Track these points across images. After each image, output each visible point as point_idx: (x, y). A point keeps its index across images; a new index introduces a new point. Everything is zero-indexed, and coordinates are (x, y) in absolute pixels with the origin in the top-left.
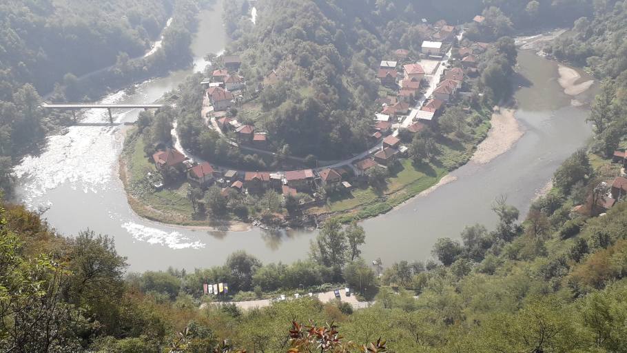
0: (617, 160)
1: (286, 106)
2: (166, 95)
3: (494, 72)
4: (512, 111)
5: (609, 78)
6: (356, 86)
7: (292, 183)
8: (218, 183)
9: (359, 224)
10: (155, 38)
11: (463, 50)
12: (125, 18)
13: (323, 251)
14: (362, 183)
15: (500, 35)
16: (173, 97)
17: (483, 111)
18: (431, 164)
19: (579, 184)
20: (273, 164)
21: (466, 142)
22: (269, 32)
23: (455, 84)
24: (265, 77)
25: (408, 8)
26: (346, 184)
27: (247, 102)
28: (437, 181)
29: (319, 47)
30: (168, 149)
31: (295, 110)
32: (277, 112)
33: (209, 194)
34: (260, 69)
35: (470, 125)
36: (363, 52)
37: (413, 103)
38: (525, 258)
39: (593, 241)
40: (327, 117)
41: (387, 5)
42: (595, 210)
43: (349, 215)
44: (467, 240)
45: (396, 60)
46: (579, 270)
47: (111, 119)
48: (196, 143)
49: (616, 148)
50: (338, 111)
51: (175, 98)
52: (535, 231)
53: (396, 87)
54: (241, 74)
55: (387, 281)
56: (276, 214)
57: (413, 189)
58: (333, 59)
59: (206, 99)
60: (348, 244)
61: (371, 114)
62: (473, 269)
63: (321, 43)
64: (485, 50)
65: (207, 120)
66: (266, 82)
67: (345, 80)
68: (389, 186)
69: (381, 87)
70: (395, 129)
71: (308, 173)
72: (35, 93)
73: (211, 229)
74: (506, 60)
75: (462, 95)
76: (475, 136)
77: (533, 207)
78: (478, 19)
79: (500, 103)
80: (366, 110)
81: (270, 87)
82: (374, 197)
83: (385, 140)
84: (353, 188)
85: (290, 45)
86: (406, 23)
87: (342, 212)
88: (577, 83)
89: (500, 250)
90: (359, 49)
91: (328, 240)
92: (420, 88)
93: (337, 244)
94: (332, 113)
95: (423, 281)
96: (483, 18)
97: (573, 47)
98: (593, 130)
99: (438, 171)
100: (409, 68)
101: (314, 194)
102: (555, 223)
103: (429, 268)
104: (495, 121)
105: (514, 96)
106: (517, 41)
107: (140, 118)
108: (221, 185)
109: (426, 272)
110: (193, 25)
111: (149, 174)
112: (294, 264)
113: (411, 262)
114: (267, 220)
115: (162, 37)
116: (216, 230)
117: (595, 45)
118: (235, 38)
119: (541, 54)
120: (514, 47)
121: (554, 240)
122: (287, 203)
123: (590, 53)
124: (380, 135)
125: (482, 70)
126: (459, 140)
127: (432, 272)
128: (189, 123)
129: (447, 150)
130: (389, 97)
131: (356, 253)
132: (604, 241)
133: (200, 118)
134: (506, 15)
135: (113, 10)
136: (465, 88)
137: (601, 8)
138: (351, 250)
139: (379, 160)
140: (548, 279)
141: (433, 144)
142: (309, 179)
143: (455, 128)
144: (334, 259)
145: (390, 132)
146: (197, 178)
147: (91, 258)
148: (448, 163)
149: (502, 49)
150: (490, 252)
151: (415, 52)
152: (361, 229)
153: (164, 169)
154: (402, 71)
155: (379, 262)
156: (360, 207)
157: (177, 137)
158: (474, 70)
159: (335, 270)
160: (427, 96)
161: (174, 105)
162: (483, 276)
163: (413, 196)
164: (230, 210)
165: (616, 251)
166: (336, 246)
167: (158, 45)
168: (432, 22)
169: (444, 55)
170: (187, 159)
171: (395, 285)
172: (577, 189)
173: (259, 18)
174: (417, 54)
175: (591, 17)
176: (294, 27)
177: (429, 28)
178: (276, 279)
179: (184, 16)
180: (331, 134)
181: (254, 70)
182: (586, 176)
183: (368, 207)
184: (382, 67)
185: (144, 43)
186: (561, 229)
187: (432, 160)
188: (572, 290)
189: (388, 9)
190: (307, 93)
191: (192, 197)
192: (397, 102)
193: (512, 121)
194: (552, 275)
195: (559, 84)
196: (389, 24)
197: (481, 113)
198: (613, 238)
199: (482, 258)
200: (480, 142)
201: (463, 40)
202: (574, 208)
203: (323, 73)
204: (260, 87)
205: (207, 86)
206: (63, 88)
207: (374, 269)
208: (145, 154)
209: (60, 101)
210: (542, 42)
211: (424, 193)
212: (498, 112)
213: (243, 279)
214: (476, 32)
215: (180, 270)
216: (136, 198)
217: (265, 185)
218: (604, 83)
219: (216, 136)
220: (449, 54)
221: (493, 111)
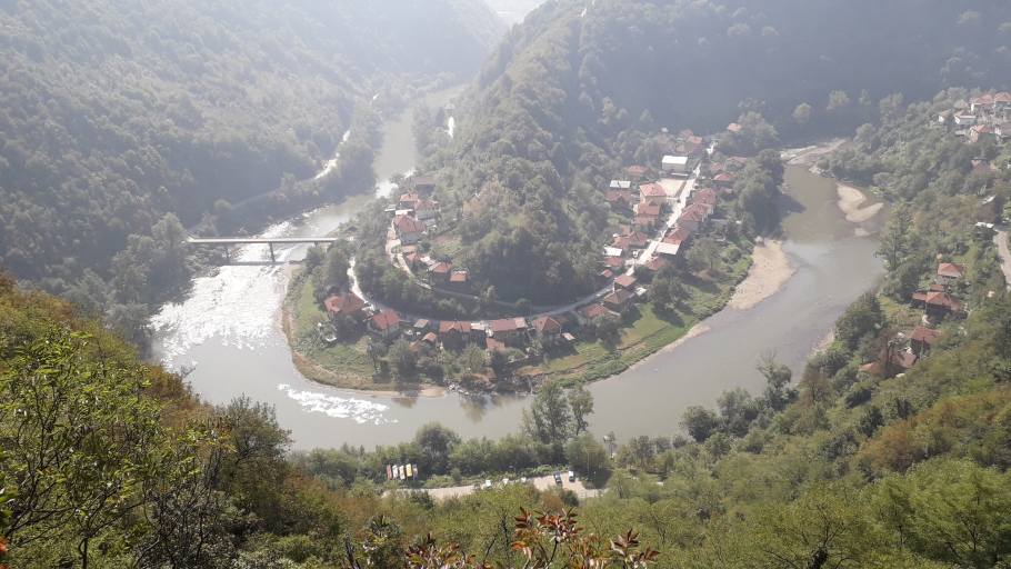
0: (917, 304)
1: (492, 237)
2: (341, 227)
3: (756, 193)
4: (779, 242)
5: (903, 200)
6: (579, 212)
7: (498, 336)
8: (406, 336)
9: (585, 388)
10: (329, 156)
11: (714, 167)
12: (291, 132)
13: (540, 423)
14: (588, 334)
15: (762, 147)
16: (350, 229)
17: (743, 242)
18: (676, 311)
19: (869, 336)
20: (475, 311)
21: (722, 282)
22: (470, 146)
23: (706, 209)
24: (465, 202)
25: (645, 115)
26: (568, 337)
27: (442, 234)
28: (684, 333)
29: (532, 165)
30: (343, 294)
31: (502, 244)
32: (480, 245)
33: (394, 349)
34: (459, 193)
35: (726, 261)
36: (588, 170)
37: (652, 233)
38: (800, 431)
39: (888, 411)
40: (543, 251)
41: (617, 111)
42: (890, 369)
43: (572, 376)
44: (725, 408)
45: (630, 178)
46: (872, 447)
47: (273, 257)
48: (379, 285)
49: (915, 289)
50: (557, 243)
51: (352, 229)
52: (813, 396)
53: (630, 214)
54: (435, 199)
55: (623, 462)
56: (479, 375)
57: (654, 344)
58: (550, 180)
59: (392, 231)
60: (571, 413)
61: (599, 247)
62: (734, 447)
63: (535, 159)
64: (744, 165)
65: (393, 256)
66: (466, 208)
67: (565, 205)
68: (623, 338)
69: (611, 214)
70: (630, 266)
71: (520, 322)
72: (179, 226)
73: (396, 393)
74: (770, 178)
75: (714, 223)
76: (733, 275)
77: (810, 366)
78: (733, 127)
79: (764, 232)
80: (593, 243)
81: (471, 214)
82: (605, 353)
83: (617, 279)
84: (577, 341)
85: (496, 162)
86: (643, 134)
87: (564, 372)
88: (861, 206)
89: (768, 422)
90: (583, 165)
91: (546, 409)
92: (661, 214)
93: (557, 414)
94: (549, 246)
95: (670, 462)
96: (739, 127)
97: (856, 161)
98: (885, 267)
99: (686, 319)
100: (646, 190)
101: (528, 350)
102: (839, 386)
103: (676, 445)
104: (757, 255)
105: (781, 224)
106: (783, 155)
107: (308, 255)
108: (409, 338)
109: (674, 451)
110: (375, 139)
111: (320, 325)
112: (502, 440)
113: (653, 436)
114: (467, 383)
115: (338, 155)
116: (403, 395)
117: (883, 159)
118: (428, 155)
119: (815, 170)
120: (780, 162)
121: (838, 409)
122: (492, 359)
123: (878, 168)
124: (610, 274)
125: (739, 192)
126: (712, 279)
127: (681, 450)
128: (370, 260)
129: (697, 293)
130: (622, 226)
131: (582, 425)
132: (904, 410)
133: (384, 254)
134: (769, 121)
135: (277, 122)
136: (718, 213)
137: (890, 112)
138: (576, 422)
139: (609, 306)
140: (831, 459)
141: (679, 286)
142: (520, 329)
143: (706, 264)
144: (554, 433)
145: (623, 270)
146: (379, 329)
147: (247, 431)
148: (698, 309)
149: (765, 165)
150: (755, 424)
151: (653, 169)
152: (588, 393)
153: (338, 319)
154: (638, 193)
155: (612, 438)
156: (586, 367)
157: (355, 278)
158: (729, 191)
159: (554, 448)
160: (670, 224)
161: (351, 239)
162: (747, 455)
163: (654, 352)
164: (421, 370)
165: (919, 422)
166: (556, 416)
167: (332, 163)
168: (674, 132)
169: (690, 173)
170: (367, 305)
171: (633, 468)
172: (867, 342)
173: (458, 130)
174: (656, 172)
175: (878, 123)
176: (501, 140)
177: (672, 140)
178: (479, 458)
179: (364, 128)
180: (548, 273)
181: (451, 193)
182: (877, 326)
183: (597, 367)
184: (613, 189)
185: (314, 161)
186: (846, 395)
187: (678, 305)
188: (864, 474)
189: (619, 116)
190: (518, 221)
191: (373, 354)
192: (631, 231)
193: (780, 255)
194: (837, 454)
195: (838, 207)
196: (619, 136)
197: (740, 246)
198: (915, 406)
199: (746, 432)
200: (739, 282)
201: (714, 153)
202: (863, 368)
203: (537, 196)
204: (459, 215)
205: (393, 213)
206: (214, 218)
207: (605, 447)
208: (314, 299)
209: (210, 235)
210: (815, 156)
211: (668, 347)
212: (762, 244)
213: (437, 459)
214: (731, 143)
215: (357, 448)
216: (302, 355)
217: (464, 338)
218: (896, 207)
219: (403, 276)
220: (697, 172)
221: (755, 243)
